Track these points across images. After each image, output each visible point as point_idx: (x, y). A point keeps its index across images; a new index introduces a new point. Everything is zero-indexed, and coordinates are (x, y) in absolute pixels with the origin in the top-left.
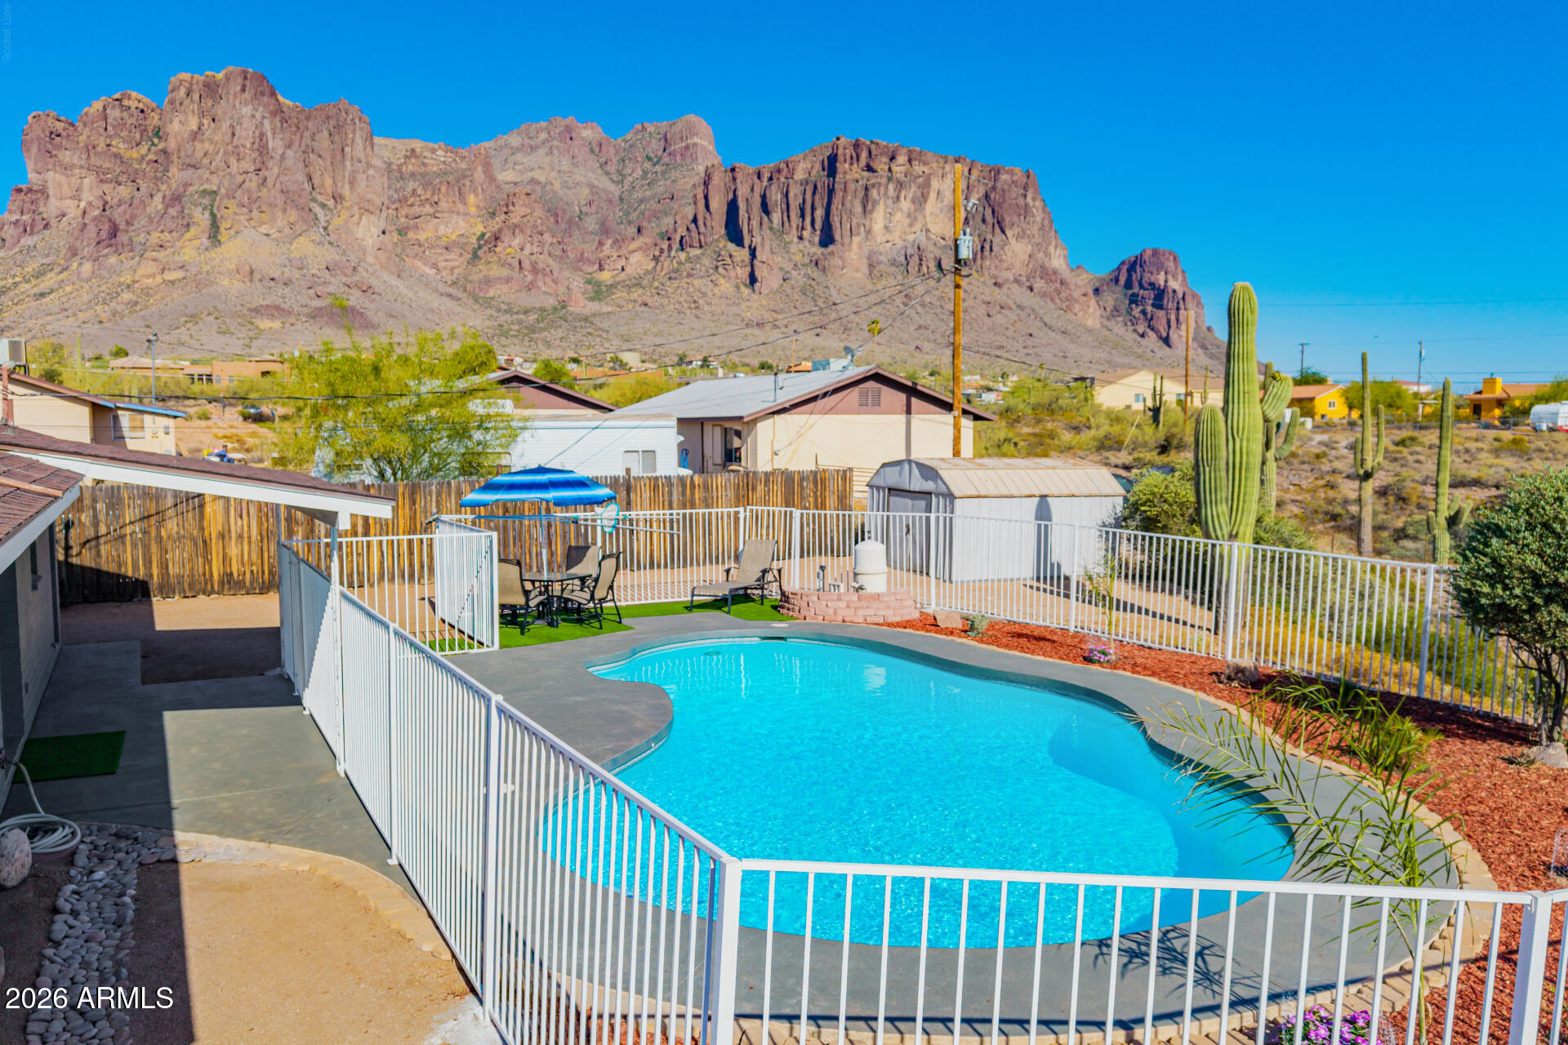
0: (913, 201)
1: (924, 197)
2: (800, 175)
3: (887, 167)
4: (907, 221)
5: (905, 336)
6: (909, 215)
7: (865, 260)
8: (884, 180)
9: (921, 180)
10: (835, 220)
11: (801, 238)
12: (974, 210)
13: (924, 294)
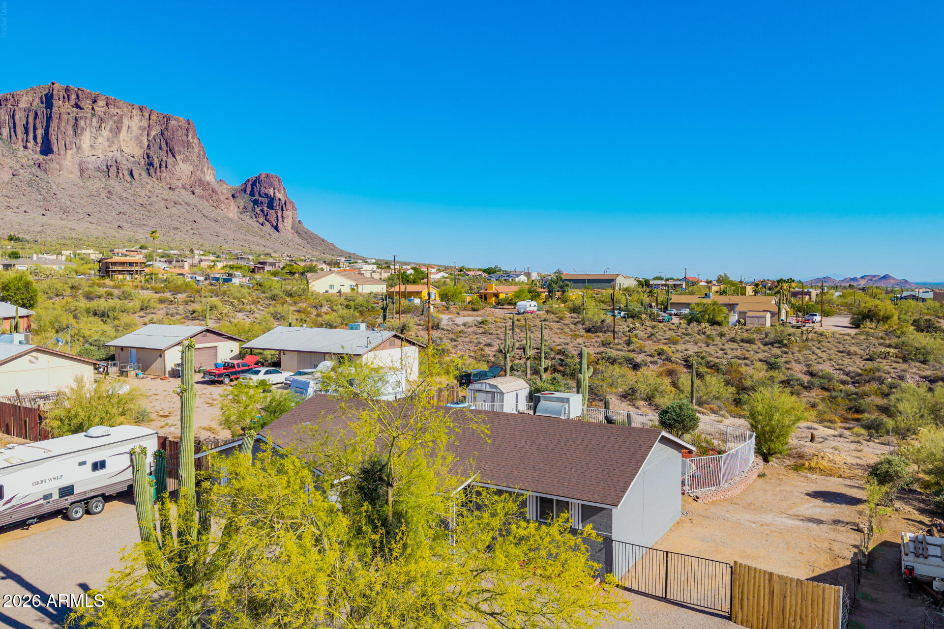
0: (111, 131)
1: (118, 129)
3: (91, 107)
6: (108, 140)
7: (77, 166)
8: (89, 115)
9: (116, 118)
10: (53, 138)
11: (26, 147)
12: (153, 141)
13: (122, 192)
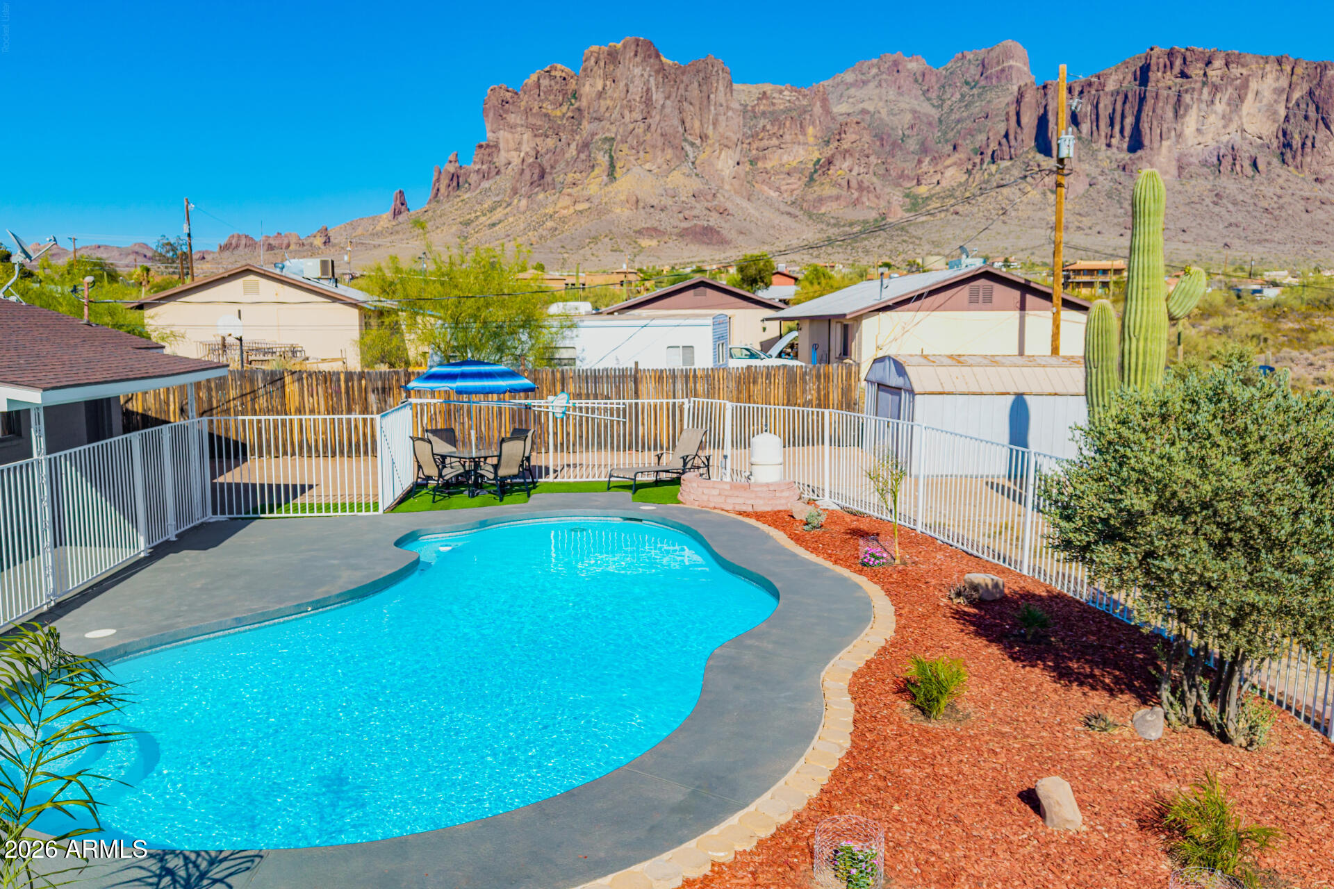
0: (1229, 103)
1: (1241, 98)
2: (1111, 86)
3: (1202, 72)
4: (1221, 123)
5: (1213, 234)
6: (1224, 117)
7: (1174, 163)
8: (1198, 85)
9: (1239, 81)
10: (1145, 127)
11: (1109, 145)
12: (1296, 108)
13: (1237, 192)
